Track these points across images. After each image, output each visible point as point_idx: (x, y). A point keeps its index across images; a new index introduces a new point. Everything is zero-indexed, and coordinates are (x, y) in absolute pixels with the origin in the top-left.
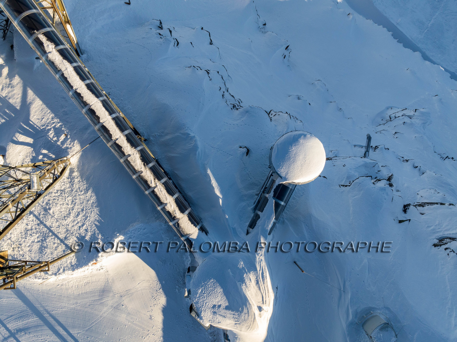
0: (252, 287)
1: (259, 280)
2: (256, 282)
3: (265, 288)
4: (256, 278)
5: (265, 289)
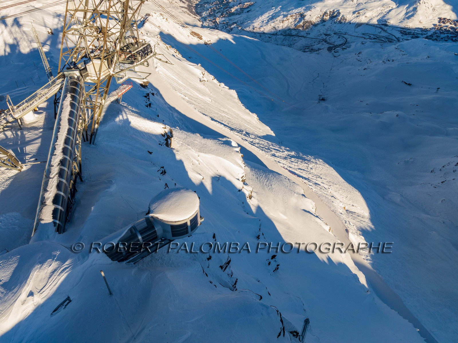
0: (45, 272)
3: (55, 280)
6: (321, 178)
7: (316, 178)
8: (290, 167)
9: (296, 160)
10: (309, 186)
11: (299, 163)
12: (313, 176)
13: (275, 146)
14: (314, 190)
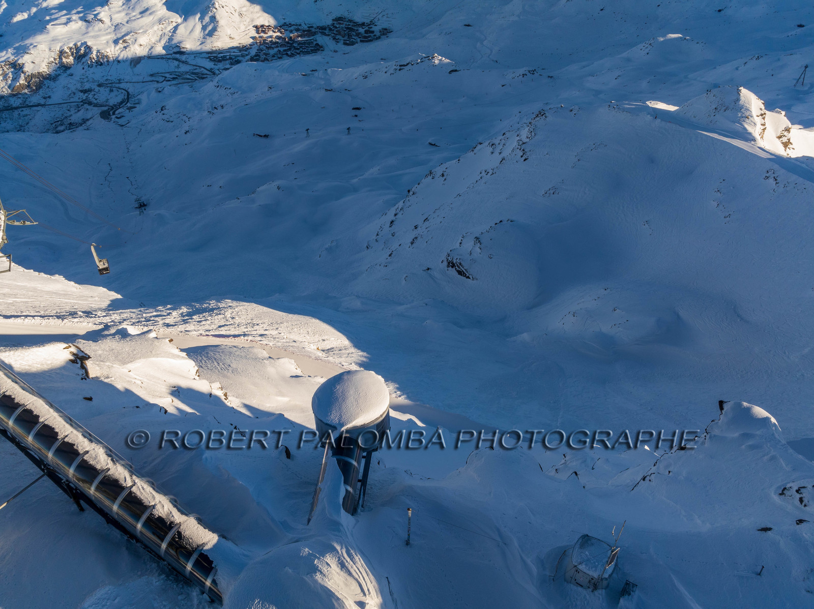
0: (335, 574)
1: (344, 561)
2: (339, 565)
3: (358, 569)
4: (339, 560)
5: (360, 572)
6: (258, 325)
7: (253, 328)
8: (207, 330)
9: (199, 317)
10: (261, 342)
11: (208, 318)
12: (245, 326)
13: (147, 311)
14: (271, 344)
